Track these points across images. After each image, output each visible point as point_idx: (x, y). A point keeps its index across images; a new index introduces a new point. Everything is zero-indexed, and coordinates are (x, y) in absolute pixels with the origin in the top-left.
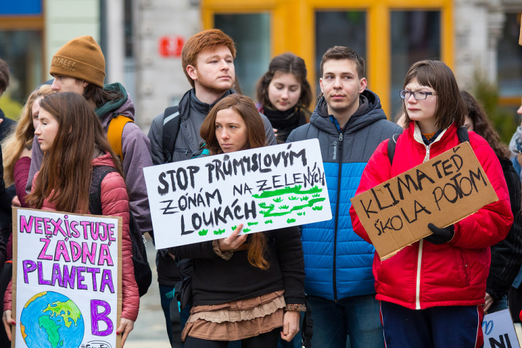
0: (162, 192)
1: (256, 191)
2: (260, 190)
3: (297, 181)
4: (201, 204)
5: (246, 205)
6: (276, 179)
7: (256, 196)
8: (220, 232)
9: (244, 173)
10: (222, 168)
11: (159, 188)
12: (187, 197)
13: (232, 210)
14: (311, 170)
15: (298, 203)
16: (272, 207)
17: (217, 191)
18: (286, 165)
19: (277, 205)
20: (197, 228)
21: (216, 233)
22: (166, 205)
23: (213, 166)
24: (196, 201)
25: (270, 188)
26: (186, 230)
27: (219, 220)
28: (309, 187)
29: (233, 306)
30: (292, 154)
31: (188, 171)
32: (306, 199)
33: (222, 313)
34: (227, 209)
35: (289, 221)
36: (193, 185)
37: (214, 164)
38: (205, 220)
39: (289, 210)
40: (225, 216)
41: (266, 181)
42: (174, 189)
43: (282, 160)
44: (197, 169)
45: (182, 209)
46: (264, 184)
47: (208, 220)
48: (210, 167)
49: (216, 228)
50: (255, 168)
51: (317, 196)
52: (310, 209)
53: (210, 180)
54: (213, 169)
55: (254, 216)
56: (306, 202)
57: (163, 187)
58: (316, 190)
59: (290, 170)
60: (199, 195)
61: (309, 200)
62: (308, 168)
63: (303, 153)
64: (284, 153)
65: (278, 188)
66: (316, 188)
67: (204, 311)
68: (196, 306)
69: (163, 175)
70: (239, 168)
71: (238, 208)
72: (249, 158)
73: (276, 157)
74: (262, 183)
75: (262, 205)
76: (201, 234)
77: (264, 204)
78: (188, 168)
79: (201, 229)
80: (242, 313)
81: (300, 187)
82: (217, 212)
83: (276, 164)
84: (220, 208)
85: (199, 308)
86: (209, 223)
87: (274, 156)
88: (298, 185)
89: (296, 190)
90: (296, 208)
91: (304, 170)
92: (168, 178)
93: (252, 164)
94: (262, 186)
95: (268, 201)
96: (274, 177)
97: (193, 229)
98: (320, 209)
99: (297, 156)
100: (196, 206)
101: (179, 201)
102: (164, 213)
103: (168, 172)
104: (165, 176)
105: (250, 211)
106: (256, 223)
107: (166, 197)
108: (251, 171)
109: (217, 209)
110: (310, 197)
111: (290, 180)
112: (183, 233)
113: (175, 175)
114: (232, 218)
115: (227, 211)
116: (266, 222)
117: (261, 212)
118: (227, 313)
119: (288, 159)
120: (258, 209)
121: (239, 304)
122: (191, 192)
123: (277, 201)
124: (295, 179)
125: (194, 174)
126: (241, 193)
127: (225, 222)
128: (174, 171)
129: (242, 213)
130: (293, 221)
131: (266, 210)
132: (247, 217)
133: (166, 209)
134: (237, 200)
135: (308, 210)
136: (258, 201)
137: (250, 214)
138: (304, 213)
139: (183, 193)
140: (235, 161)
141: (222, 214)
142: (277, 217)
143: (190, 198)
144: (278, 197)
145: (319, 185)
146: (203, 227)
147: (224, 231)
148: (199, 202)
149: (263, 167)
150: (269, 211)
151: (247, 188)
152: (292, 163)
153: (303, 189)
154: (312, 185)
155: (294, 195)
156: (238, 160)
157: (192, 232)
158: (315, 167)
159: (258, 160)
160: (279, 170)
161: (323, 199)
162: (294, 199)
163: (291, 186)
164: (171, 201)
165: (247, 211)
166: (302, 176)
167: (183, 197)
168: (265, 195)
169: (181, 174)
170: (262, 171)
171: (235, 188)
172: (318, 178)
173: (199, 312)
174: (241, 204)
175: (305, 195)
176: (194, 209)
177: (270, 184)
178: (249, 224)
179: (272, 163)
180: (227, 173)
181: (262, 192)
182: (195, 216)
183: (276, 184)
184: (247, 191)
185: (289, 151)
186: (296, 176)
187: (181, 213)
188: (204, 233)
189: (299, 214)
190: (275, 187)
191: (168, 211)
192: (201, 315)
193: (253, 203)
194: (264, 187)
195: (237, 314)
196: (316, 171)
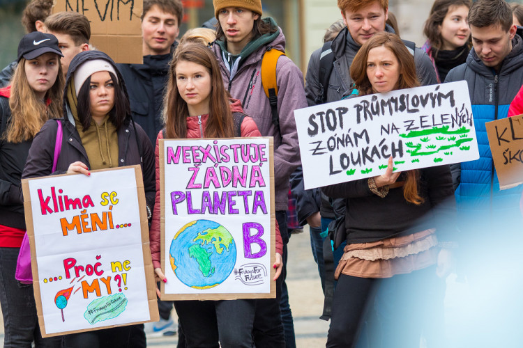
0: (312, 133)
1: (403, 130)
2: (408, 129)
3: (444, 121)
4: (349, 144)
5: (393, 144)
6: (423, 119)
7: (403, 136)
8: (368, 171)
9: (391, 113)
10: (369, 109)
11: (309, 129)
12: (336, 138)
13: (379, 149)
14: (459, 111)
15: (446, 143)
16: (419, 147)
17: (365, 131)
18: (433, 105)
19: (424, 145)
20: (345, 168)
21: (363, 172)
22: (315, 146)
23: (361, 107)
24: (344, 141)
25: (418, 128)
26: (334, 170)
27: (367, 159)
28: (457, 127)
29: (386, 243)
30: (440, 95)
31: (337, 113)
32: (454, 139)
33: (375, 251)
34: (375, 148)
35: (436, 160)
36: (341, 126)
37: (362, 104)
38: (352, 160)
39: (436, 149)
40: (372, 155)
41: (413, 121)
42: (323, 130)
43: (430, 101)
44: (345, 110)
45: (331, 149)
46: (411, 124)
47: (355, 160)
48: (359, 108)
49: (364, 167)
50: (402, 109)
51: (464, 136)
52: (457, 149)
53: (359, 121)
54: (361, 110)
55: (401, 155)
56: (453, 142)
57: (312, 128)
58: (464, 130)
59: (438, 111)
60: (348, 136)
61: (456, 140)
62: (456, 109)
63: (451, 94)
64: (432, 94)
65: (426, 129)
66: (464, 128)
67: (358, 249)
68: (349, 244)
69: (313, 116)
70: (387, 109)
71: (385, 148)
72: (397, 98)
73: (424, 98)
74: (409, 123)
75: (409, 145)
76: (349, 173)
77: (411, 143)
78: (337, 109)
79: (349, 169)
80: (396, 250)
81: (448, 127)
82: (365, 152)
83: (424, 105)
84: (367, 148)
85: (353, 246)
86: (357, 163)
87: (421, 97)
88: (445, 125)
89: (444, 130)
90: (443, 148)
91: (452, 111)
92: (317, 120)
93: (399, 104)
94: (409, 126)
95: (416, 140)
96: (421, 117)
97: (341, 169)
98: (467, 149)
99: (445, 97)
100: (344, 146)
101: (328, 142)
102: (314, 154)
103: (318, 114)
104: (315, 118)
105: (397, 150)
106: (403, 162)
107: (316, 138)
108: (399, 111)
109: (365, 149)
110: (458, 137)
111: (438, 120)
112: (332, 173)
113: (324, 116)
114: (379, 157)
115: (375, 150)
116: (413, 161)
117: (408, 151)
118: (380, 250)
119: (436, 100)
120: (405, 148)
121: (392, 241)
122: (339, 132)
123: (425, 140)
124: (442, 119)
125: (343, 115)
126: (388, 132)
127: (372, 161)
128: (323, 113)
129: (389, 152)
130: (440, 160)
131: (413, 149)
132: (394, 156)
133: (315, 150)
134: (384, 140)
135: (455, 150)
136: (405, 141)
137: (397, 153)
138: (451, 153)
139: (332, 134)
140: (383, 101)
141: (369, 154)
142: (424, 156)
143: (338, 139)
144: (425, 137)
145: (467, 126)
146: (351, 166)
147: (371, 170)
148: (347, 142)
149: (411, 107)
150: (416, 150)
151: (394, 128)
152: (439, 104)
153: (450, 129)
154: (460, 125)
155: (441, 135)
156: (386, 101)
157: (340, 171)
158: (463, 108)
159: (405, 100)
160: (427, 110)
161: (470, 140)
162: (442, 138)
163: (439, 127)
164: (320, 142)
165: (394, 150)
166: (450, 117)
167: (332, 138)
168: (412, 135)
169: (331, 115)
170: (409, 111)
171: (382, 127)
172: (465, 119)
173: (352, 250)
174: (388, 143)
175: (452, 136)
176: (342, 150)
177: (417, 124)
178: (396, 163)
179: (420, 104)
180: (374, 113)
181: (409, 131)
182: (343, 156)
183: (424, 124)
184: (394, 131)
185: (437, 92)
186: (444, 117)
187: (330, 153)
188: (351, 172)
189: (447, 154)
190: (422, 127)
191: (317, 152)
192: (355, 254)
193: (400, 143)
194: (411, 127)
195: (391, 251)
196: (464, 112)
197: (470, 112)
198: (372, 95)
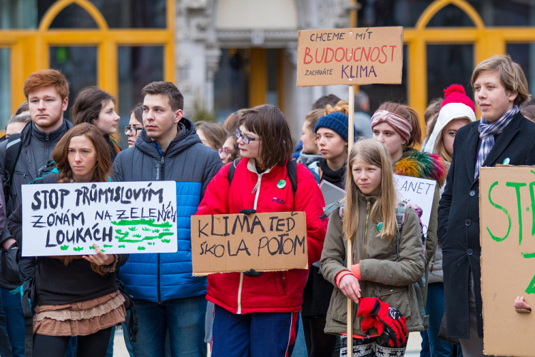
0: (35, 208)
1: (115, 218)
2: (119, 218)
3: (152, 215)
4: (66, 223)
5: (104, 229)
6: (134, 211)
7: (114, 223)
8: (79, 249)
9: (107, 202)
10: (88, 195)
11: (33, 204)
12: (55, 215)
13: (92, 232)
14: (165, 207)
15: (150, 234)
16: (126, 234)
17: (82, 214)
18: (144, 200)
19: (131, 233)
20: (59, 243)
21: (75, 249)
22: (37, 219)
23: (82, 192)
24: (62, 220)
25: (128, 218)
26: (50, 243)
27: (80, 239)
28: (161, 221)
29: (74, 306)
30: (151, 191)
31: (59, 193)
32: (157, 231)
34: (88, 230)
35: (139, 248)
36: (62, 205)
37: (83, 190)
38: (67, 237)
39: (141, 239)
40: (85, 236)
41: (125, 211)
42: (45, 207)
43: (141, 195)
44: (67, 192)
45: (50, 225)
46: (123, 214)
47: (70, 237)
48: (79, 192)
49: (76, 245)
50: (117, 199)
51: (167, 230)
52: (159, 240)
53: (77, 204)
54: (81, 194)
55: (110, 240)
56: (157, 234)
57: (36, 204)
58: (167, 225)
59: (147, 205)
60: (66, 215)
61: (160, 233)
62: (163, 205)
63: (161, 191)
64: (144, 189)
65: (134, 219)
66: (168, 223)
67: (49, 310)
68: (40, 306)
69: (38, 193)
70: (103, 197)
71: (97, 231)
72: (113, 189)
73: (137, 192)
74: (121, 213)
75: (118, 231)
76: (62, 248)
77: (120, 231)
78: (60, 190)
79: (63, 245)
80: (82, 313)
81: (154, 220)
82: (79, 232)
83: (136, 198)
84: (82, 229)
85: (44, 307)
86: (71, 240)
87: (135, 191)
88: (152, 218)
89: (150, 223)
90: (147, 238)
91: (159, 207)
92: (41, 197)
93: (115, 195)
94: (121, 215)
95: (124, 229)
96: (132, 209)
97: (56, 243)
98: (168, 241)
99: (155, 193)
100: (61, 223)
101: (48, 218)
102: (34, 226)
103: (43, 192)
104: (39, 194)
105: (107, 235)
106: (110, 246)
107: (38, 213)
108: (114, 201)
109: (79, 229)
110: (161, 230)
111: (146, 213)
112: (48, 245)
113: (48, 194)
114: (91, 239)
115: (88, 232)
116: (120, 247)
117: (116, 237)
118: (69, 312)
119: (147, 195)
120: (114, 234)
121: (79, 305)
122: (59, 211)
123: (132, 229)
124: (150, 213)
125: (65, 197)
126: (102, 218)
127: (84, 241)
128: (47, 192)
129: (100, 235)
130: (143, 248)
131: (121, 236)
132: (104, 240)
133: (36, 223)
134: (97, 224)
135: (158, 241)
136: (115, 228)
137: (107, 238)
138: (154, 244)
139: (52, 211)
140: (101, 190)
141: (83, 234)
142: (129, 243)
143: (58, 217)
144: (133, 226)
145: (170, 221)
146: (65, 242)
147: (82, 249)
148: (65, 221)
149: (125, 199)
150: (124, 237)
151: (108, 215)
152: (149, 199)
153: (156, 223)
154: (164, 220)
155: (147, 226)
156: (104, 190)
157: (55, 245)
158: (169, 206)
159: (120, 192)
160: (138, 203)
161: (171, 234)
162: (147, 230)
163: (146, 219)
164: (41, 217)
165: (104, 235)
166: (156, 212)
167: (52, 215)
168: (122, 223)
169: (54, 195)
170: (122, 202)
171: (97, 213)
172: (170, 215)
173: (44, 311)
174: (100, 228)
175: (157, 228)
176: (59, 227)
177: (128, 214)
178: (105, 246)
179: (133, 196)
180: (92, 200)
181: (120, 220)
182: (60, 232)
183: (133, 215)
184: (107, 218)
185: (148, 189)
186: (152, 211)
187: (49, 228)
188: (65, 248)
189: (149, 244)
190: (132, 217)
191: (37, 225)
192: (48, 314)
193: (111, 229)
194: (122, 216)
195: (78, 314)
196: (170, 209)
197: (175, 209)
198: (92, 184)
